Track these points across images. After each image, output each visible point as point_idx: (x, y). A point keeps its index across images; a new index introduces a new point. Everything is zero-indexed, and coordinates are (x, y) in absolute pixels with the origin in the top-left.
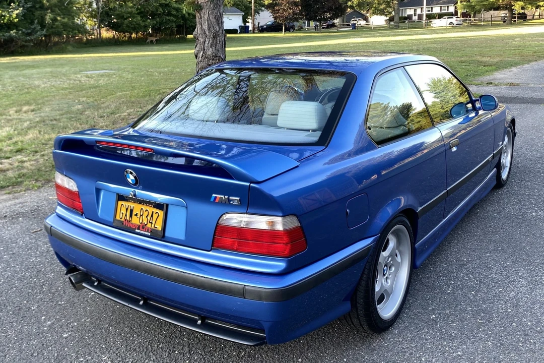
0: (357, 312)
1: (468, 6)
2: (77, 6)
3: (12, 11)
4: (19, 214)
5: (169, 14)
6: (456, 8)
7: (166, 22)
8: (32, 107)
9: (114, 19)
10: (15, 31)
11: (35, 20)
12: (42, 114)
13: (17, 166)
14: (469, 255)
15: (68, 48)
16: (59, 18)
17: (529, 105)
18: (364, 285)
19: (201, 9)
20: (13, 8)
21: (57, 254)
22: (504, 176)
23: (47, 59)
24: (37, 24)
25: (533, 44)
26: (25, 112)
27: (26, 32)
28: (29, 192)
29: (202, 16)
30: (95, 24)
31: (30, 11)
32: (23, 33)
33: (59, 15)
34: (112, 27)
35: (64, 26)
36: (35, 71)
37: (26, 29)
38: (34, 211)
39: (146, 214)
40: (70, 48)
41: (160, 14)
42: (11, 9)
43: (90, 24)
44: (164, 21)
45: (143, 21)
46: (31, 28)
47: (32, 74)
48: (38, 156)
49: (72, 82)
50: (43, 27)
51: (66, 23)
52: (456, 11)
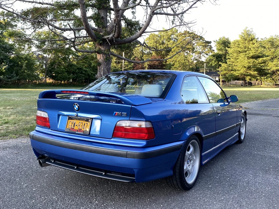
0: (176, 177)
1: (225, 77)
2: (35, 66)
3: (3, 67)
4: (7, 147)
5: (82, 73)
6: (219, 78)
7: (79, 77)
8: (12, 107)
9: (53, 74)
10: (3, 76)
11: (14, 71)
12: (17, 110)
13: (6, 129)
14: (226, 166)
15: (29, 86)
16: (26, 71)
17: (253, 116)
19: (101, 65)
20: (3, 65)
22: (242, 138)
23: (18, 90)
24: (15, 73)
25: (255, 94)
26: (8, 109)
27: (9, 77)
28: (12, 139)
29: (101, 68)
30: (44, 76)
31: (12, 67)
32: (7, 77)
34: (52, 77)
35: (28, 75)
36: (12, 94)
37: (9, 75)
38: (15, 146)
39: (81, 124)
40: (30, 86)
41: (77, 73)
42: (2, 65)
43: (41, 76)
44: (79, 76)
45: (68, 75)
46: (11, 75)
47: (11, 95)
48: (16, 125)
49: (31, 99)
50: (17, 75)
51: (29, 74)
52: (219, 80)
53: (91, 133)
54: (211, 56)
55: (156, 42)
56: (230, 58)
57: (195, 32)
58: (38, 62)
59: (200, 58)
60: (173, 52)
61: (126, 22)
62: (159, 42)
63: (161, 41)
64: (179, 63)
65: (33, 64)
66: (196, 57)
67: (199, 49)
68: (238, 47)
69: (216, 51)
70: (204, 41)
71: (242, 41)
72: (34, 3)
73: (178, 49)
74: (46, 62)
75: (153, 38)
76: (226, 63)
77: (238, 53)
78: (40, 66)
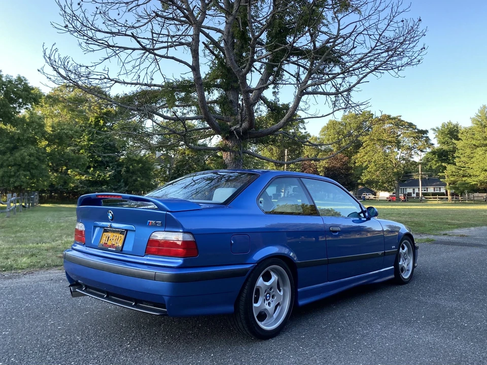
1: (454, 187)
2: (155, 172)
3: (107, 173)
6: (446, 189)
10: (106, 186)
11: (122, 179)
16: (139, 179)
18: (244, 301)
19: (227, 167)
20: (107, 171)
21: (66, 272)
22: (407, 276)
24: (123, 182)
27: (114, 187)
32: (111, 188)
33: (139, 177)
35: (141, 185)
37: (114, 185)
39: (115, 238)
46: (117, 185)
50: (126, 184)
51: (143, 183)
52: (447, 191)
53: (124, 249)
54: (429, 153)
55: (338, 133)
56: (459, 156)
57: (400, 116)
58: (159, 165)
59: (411, 157)
60: (364, 148)
61: (268, 106)
62: (343, 133)
63: (345, 132)
64: (376, 165)
65: (150, 169)
66: (404, 155)
67: (407, 141)
68: (471, 138)
69: (437, 146)
70: (416, 130)
71: (478, 129)
72: (138, 85)
73: (373, 142)
74: (170, 166)
75: (334, 128)
76: (455, 164)
77: (473, 148)
78: (161, 171)
